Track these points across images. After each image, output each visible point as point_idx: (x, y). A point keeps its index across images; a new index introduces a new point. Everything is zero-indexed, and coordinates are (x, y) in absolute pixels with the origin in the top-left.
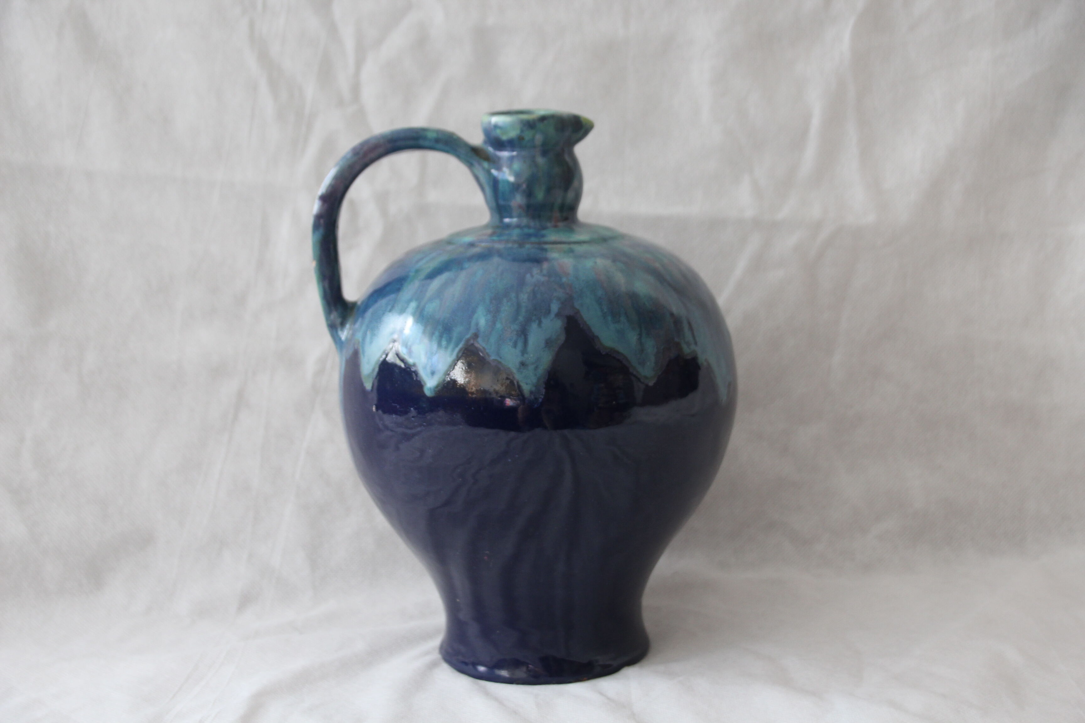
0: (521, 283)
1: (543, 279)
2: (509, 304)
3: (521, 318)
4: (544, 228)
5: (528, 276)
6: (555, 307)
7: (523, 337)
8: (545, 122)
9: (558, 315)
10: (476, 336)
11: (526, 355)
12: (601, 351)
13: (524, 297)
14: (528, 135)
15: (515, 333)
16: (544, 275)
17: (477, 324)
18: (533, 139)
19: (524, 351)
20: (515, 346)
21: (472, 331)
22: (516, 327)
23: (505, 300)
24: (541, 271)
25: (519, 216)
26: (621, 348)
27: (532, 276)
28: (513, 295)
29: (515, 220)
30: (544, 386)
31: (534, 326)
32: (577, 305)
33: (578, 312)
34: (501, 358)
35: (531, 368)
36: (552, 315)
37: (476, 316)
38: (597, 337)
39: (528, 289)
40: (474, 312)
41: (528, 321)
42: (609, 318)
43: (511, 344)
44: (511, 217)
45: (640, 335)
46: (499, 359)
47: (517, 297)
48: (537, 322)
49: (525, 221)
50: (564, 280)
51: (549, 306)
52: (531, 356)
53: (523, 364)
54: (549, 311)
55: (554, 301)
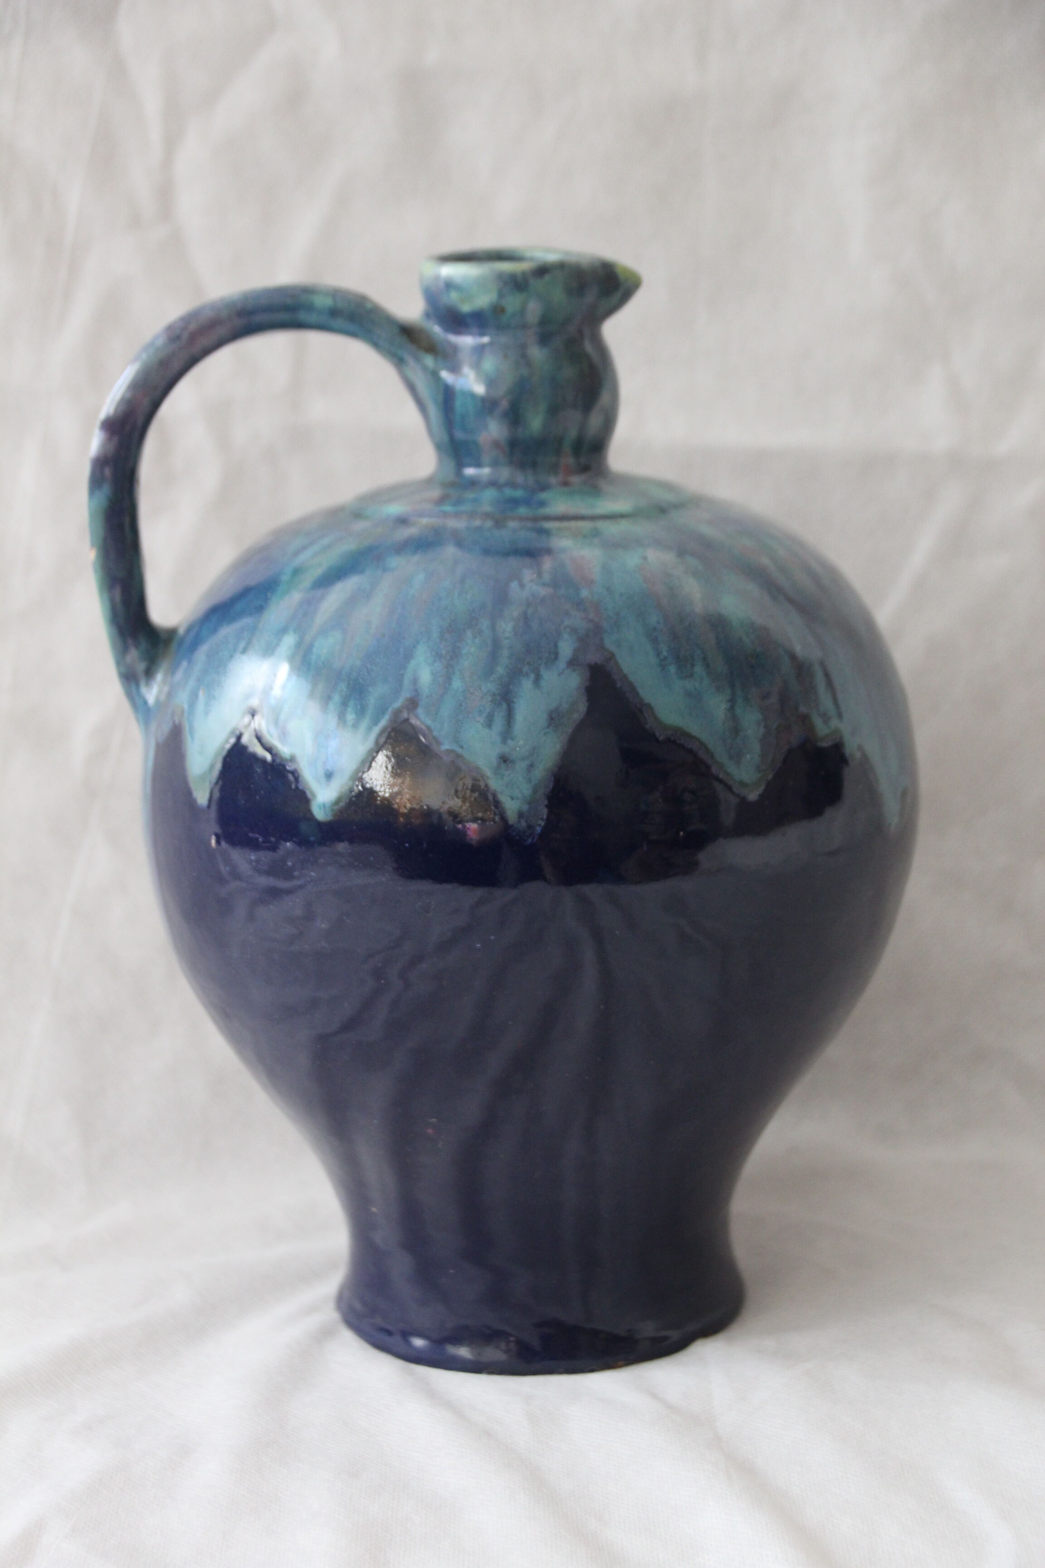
0: (502, 599)
1: (543, 591)
2: (477, 641)
3: (500, 670)
4: (544, 488)
5: (514, 585)
6: (566, 648)
7: (504, 706)
8: (547, 277)
9: (573, 663)
10: (413, 704)
11: (510, 742)
12: (657, 734)
13: (506, 628)
14: (512, 303)
15: (490, 698)
16: (544, 585)
17: (415, 681)
18: (522, 311)
19: (507, 734)
20: (489, 723)
21: (406, 694)
22: (490, 686)
23: (469, 634)
24: (540, 574)
25: (494, 464)
26: (694, 727)
27: (522, 586)
28: (485, 624)
29: (486, 471)
30: (546, 802)
31: (527, 684)
32: (609, 643)
33: (611, 657)
34: (462, 747)
35: (521, 766)
36: (562, 664)
37: (413, 664)
38: (649, 706)
39: (515, 612)
40: (409, 656)
41: (515, 674)
42: (673, 669)
43: (482, 720)
44: (478, 465)
45: (732, 701)
46: (459, 750)
47: (493, 628)
48: (532, 676)
49: (505, 473)
50: (585, 593)
51: (556, 646)
52: (520, 745)
53: (504, 760)
54: (555, 656)
55: (566, 636)
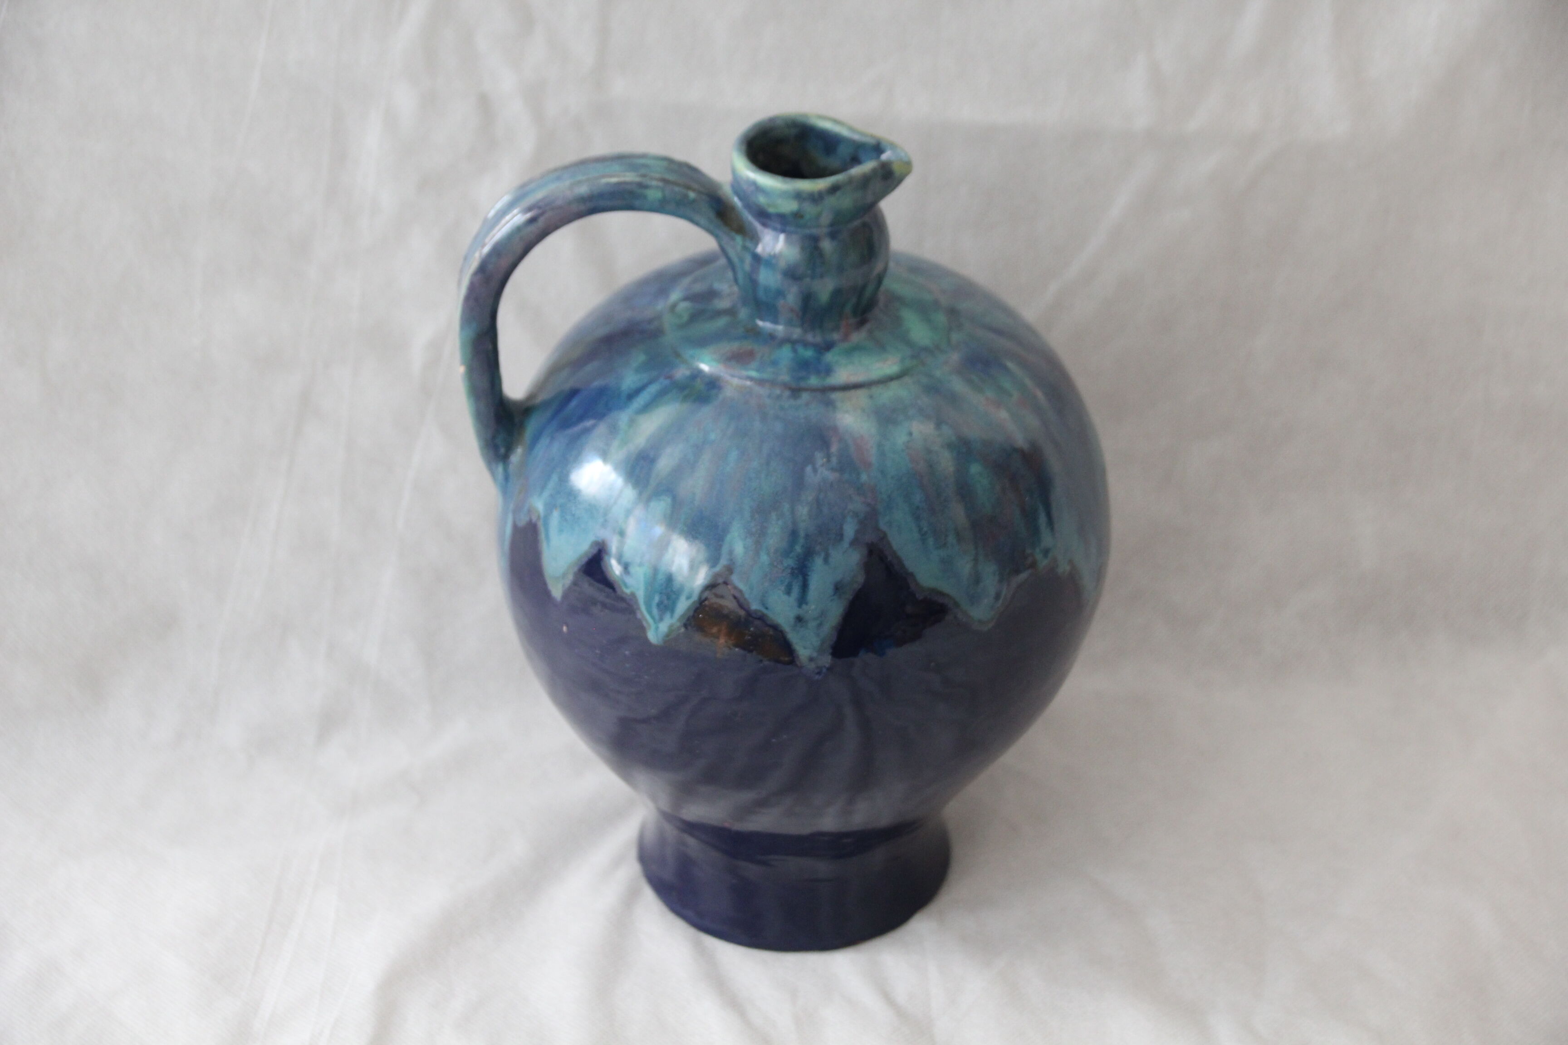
0: (799, 483)
1: (832, 476)
2: (780, 522)
3: (798, 549)
4: (828, 346)
5: (809, 469)
6: (850, 530)
7: (801, 578)
8: (838, 193)
9: (854, 543)
10: (730, 569)
11: (804, 606)
12: (917, 596)
13: (803, 511)
14: (810, 209)
15: (789, 571)
16: (833, 470)
17: (731, 552)
18: (818, 216)
19: (802, 600)
20: (788, 592)
21: (723, 562)
22: (790, 562)
23: (774, 516)
24: (828, 457)
25: (789, 323)
26: (945, 586)
27: (815, 470)
28: (786, 507)
29: (780, 329)
30: (831, 651)
31: (818, 561)
32: (883, 526)
33: (884, 537)
34: (767, 608)
35: (812, 624)
36: (846, 544)
37: (728, 538)
38: (912, 575)
39: (809, 496)
40: (726, 530)
41: (808, 555)
42: (931, 541)
43: (783, 588)
44: (775, 321)
45: (976, 560)
46: (765, 611)
47: (793, 511)
48: (823, 554)
49: (797, 333)
50: (864, 477)
51: (841, 528)
52: (812, 609)
53: (799, 619)
54: (840, 536)
55: (849, 519)
